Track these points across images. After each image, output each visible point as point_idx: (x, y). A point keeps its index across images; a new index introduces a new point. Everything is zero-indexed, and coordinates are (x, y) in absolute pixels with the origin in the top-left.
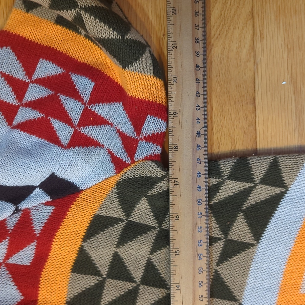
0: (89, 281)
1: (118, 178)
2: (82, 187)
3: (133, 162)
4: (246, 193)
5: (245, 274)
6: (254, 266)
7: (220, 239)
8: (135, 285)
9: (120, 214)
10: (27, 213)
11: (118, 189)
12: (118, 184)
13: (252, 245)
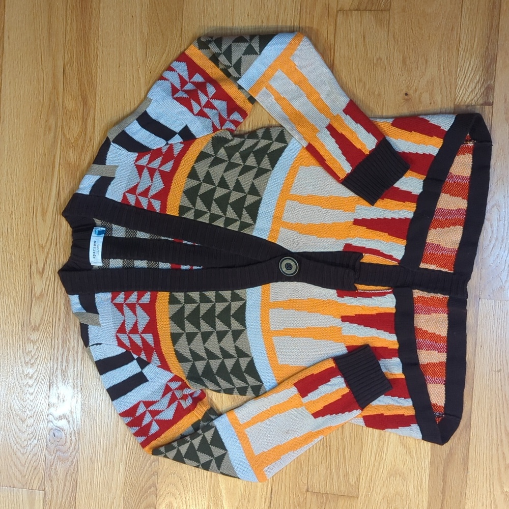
0: (195, 183)
1: (213, 135)
2: (197, 137)
3: (221, 129)
4: (269, 146)
5: (266, 184)
6: (270, 180)
7: (256, 167)
8: (214, 187)
9: (212, 153)
10: (171, 146)
11: (212, 140)
12: (213, 138)
13: (270, 170)
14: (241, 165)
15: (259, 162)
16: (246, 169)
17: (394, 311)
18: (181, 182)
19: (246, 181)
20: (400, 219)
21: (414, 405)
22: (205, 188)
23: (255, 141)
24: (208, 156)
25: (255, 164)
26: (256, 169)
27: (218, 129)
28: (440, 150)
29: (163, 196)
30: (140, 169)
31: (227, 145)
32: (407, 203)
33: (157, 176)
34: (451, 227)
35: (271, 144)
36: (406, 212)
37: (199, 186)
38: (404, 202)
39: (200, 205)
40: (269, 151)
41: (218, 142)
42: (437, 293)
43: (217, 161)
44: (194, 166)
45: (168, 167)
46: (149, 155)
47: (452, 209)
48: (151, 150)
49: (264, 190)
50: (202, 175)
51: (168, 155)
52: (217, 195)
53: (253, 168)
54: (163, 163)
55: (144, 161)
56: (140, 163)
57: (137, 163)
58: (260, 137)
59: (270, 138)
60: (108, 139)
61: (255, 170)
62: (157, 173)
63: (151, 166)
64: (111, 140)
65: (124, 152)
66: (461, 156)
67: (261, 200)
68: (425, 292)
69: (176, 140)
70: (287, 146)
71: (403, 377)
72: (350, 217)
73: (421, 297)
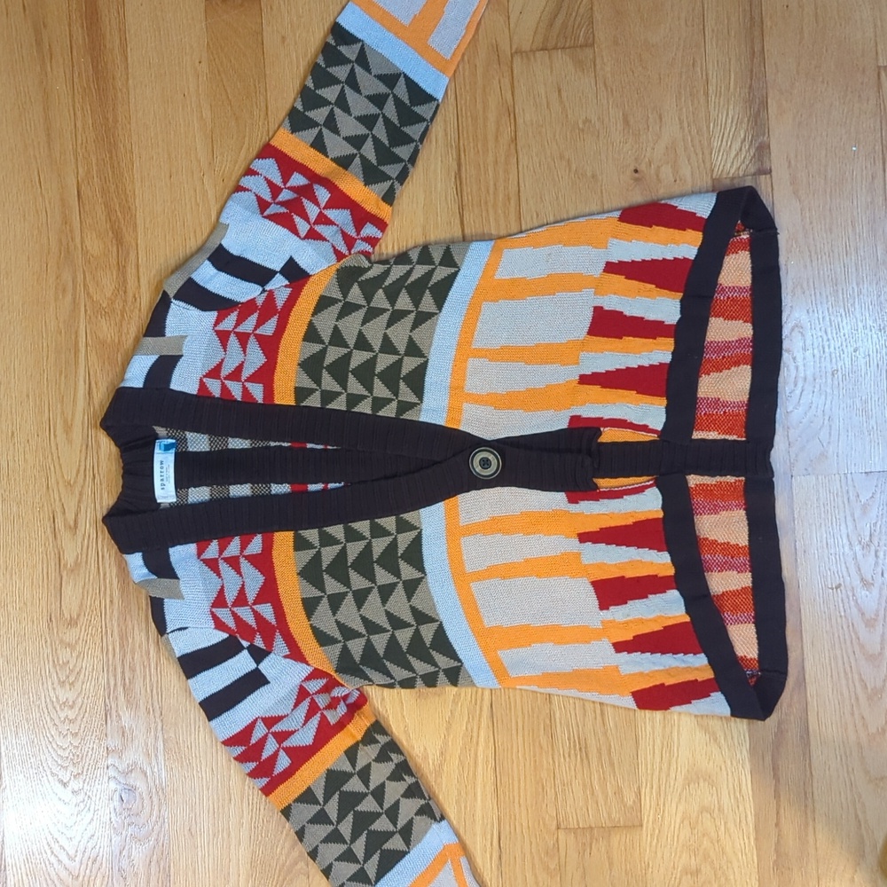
0: (317, 348)
1: (338, 266)
2: (311, 273)
3: (350, 254)
4: (429, 274)
5: (431, 337)
6: (438, 330)
7: (413, 311)
8: (349, 350)
9: (340, 296)
10: (271, 293)
11: (337, 275)
12: (338, 270)
13: (436, 314)
14: (388, 310)
15: (416, 302)
16: (397, 316)
17: (661, 515)
18: (293, 349)
19: (400, 334)
20: (651, 366)
21: (709, 662)
22: (333, 354)
23: (408, 267)
24: (333, 301)
25: (410, 307)
26: (414, 314)
27: (344, 256)
28: (699, 249)
29: (265, 375)
30: (223, 337)
31: (363, 278)
32: (660, 340)
33: (253, 345)
34: (733, 368)
35: (433, 270)
36: (659, 353)
37: (323, 352)
38: (655, 339)
39: (328, 382)
40: (431, 283)
41: (346, 277)
42: (726, 476)
43: (348, 309)
44: (311, 320)
45: (269, 328)
46: (236, 313)
47: (730, 340)
48: (239, 303)
49: (430, 346)
50: (326, 335)
51: (267, 309)
52: (354, 364)
53: (407, 313)
54: (260, 323)
55: (229, 323)
56: (221, 327)
57: (217, 328)
58: (415, 260)
59: (432, 263)
60: (165, 294)
61: (412, 316)
62: (252, 339)
63: (240, 329)
64: (171, 295)
65: (194, 312)
66: (734, 256)
67: (426, 363)
68: (706, 477)
69: (279, 284)
70: (458, 271)
71: (688, 619)
72: (573, 373)
73: (701, 485)
